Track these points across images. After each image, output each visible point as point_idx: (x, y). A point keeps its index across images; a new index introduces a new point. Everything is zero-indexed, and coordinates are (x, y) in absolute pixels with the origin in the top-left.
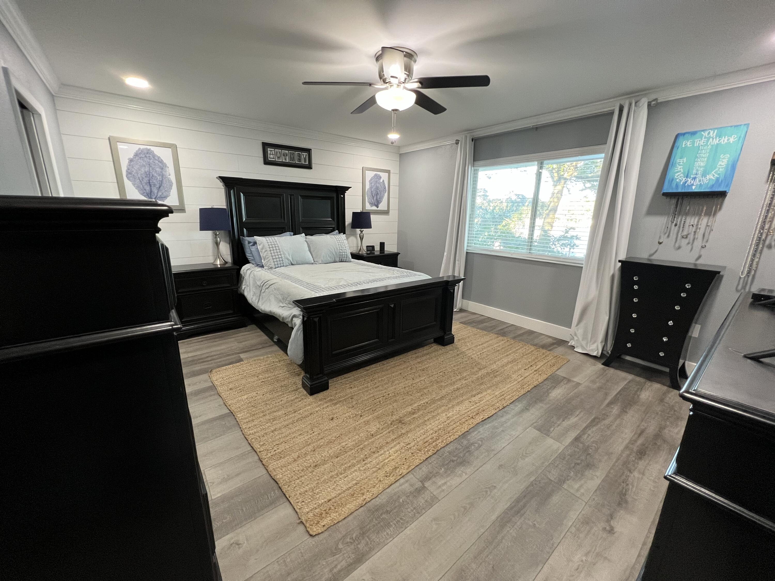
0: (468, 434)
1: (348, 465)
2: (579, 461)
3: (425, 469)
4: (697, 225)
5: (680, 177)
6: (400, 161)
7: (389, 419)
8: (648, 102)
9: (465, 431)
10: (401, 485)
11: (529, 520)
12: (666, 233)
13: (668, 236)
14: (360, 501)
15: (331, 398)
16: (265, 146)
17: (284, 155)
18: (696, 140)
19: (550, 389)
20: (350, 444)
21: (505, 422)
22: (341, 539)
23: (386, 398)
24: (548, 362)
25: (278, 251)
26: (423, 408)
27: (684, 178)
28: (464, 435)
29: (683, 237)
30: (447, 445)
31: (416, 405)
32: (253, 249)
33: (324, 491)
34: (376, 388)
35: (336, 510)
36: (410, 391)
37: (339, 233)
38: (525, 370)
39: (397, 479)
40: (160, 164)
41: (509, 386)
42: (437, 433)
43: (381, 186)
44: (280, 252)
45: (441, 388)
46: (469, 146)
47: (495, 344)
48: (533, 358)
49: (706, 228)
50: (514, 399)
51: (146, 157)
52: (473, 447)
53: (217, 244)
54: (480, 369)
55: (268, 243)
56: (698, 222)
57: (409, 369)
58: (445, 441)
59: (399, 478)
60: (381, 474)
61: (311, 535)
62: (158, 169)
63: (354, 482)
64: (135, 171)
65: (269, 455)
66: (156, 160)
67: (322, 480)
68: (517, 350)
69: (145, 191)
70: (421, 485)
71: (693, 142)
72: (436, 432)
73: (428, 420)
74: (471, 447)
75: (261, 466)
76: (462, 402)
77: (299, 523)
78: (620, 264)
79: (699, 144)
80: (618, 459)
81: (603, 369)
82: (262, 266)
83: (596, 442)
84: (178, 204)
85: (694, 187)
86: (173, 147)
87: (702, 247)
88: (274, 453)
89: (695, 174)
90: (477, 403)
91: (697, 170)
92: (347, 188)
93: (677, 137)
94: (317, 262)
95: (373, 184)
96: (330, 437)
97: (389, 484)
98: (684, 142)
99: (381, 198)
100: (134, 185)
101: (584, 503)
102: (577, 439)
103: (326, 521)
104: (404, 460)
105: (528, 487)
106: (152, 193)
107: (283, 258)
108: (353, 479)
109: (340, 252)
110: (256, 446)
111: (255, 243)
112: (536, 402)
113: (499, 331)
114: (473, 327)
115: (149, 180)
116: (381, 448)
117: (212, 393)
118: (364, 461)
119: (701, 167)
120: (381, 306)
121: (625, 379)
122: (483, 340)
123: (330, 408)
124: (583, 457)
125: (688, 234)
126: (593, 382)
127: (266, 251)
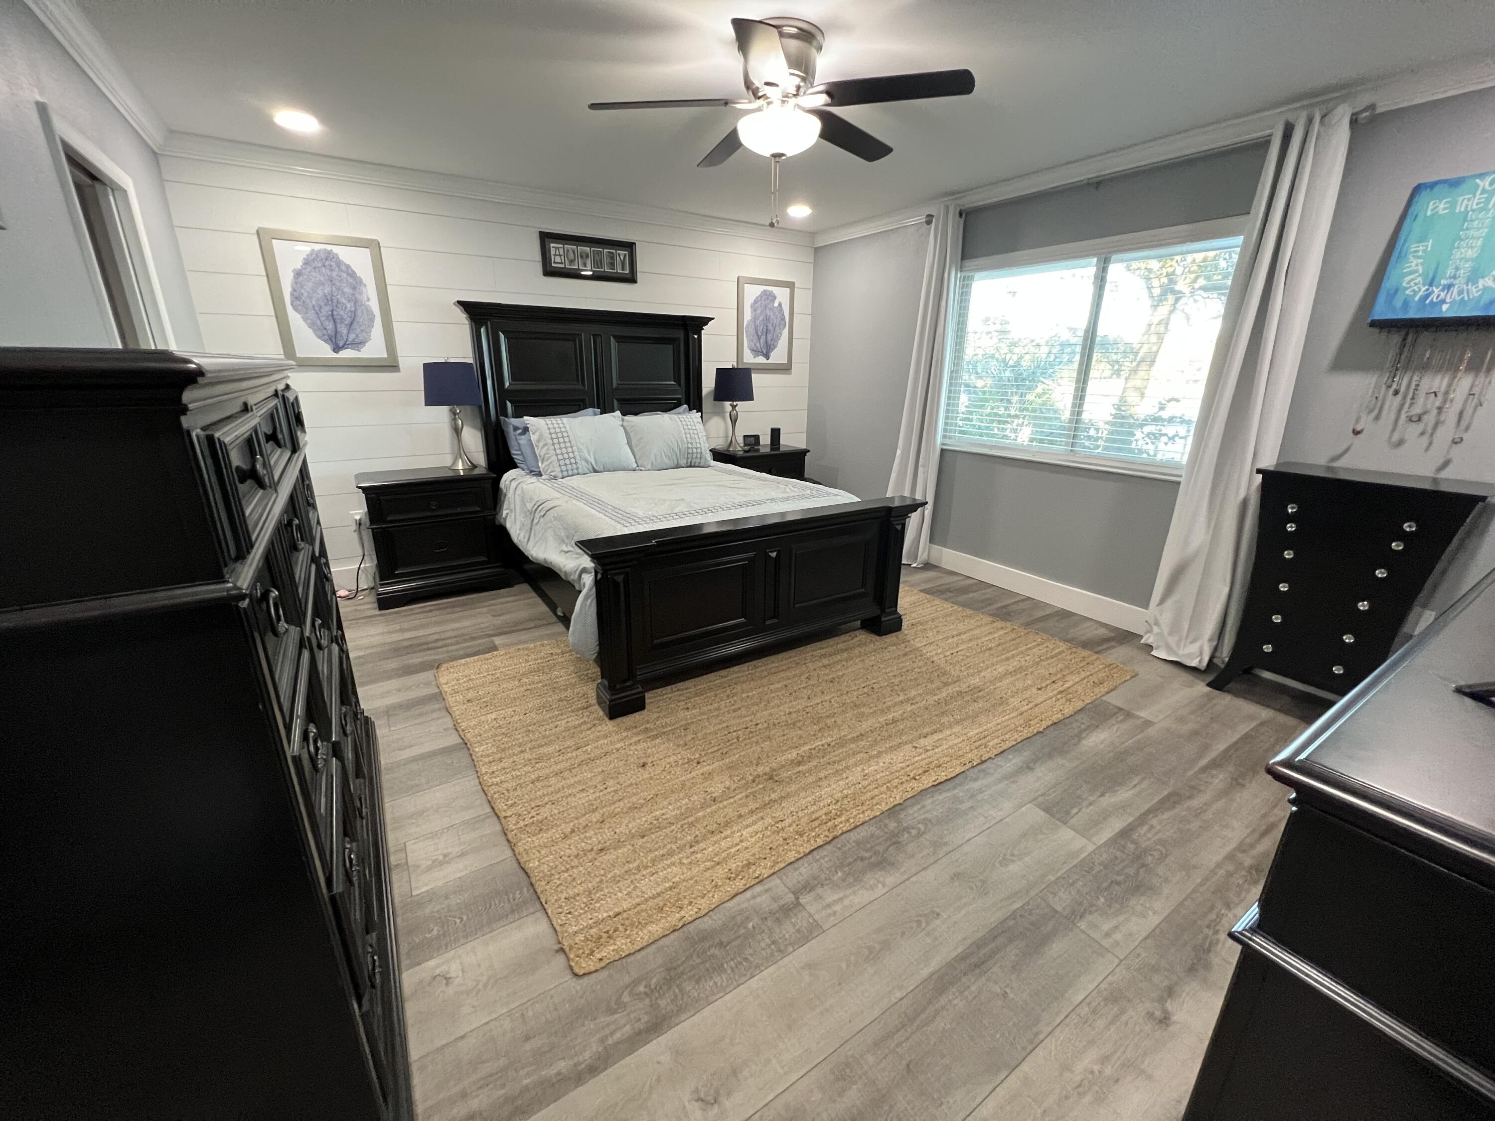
0: (902, 810)
1: (662, 852)
2: (1120, 878)
3: (805, 870)
4: (1447, 393)
5: (1416, 284)
6: (816, 264)
7: (750, 772)
8: (1353, 115)
9: (896, 803)
10: (754, 897)
11: (996, 982)
12: (1371, 411)
13: (1377, 418)
14: (674, 919)
15: (648, 726)
16: (546, 238)
17: (582, 257)
18: (1461, 198)
19: (1085, 730)
20: (671, 812)
21: (980, 791)
22: (629, 985)
23: (751, 732)
24: (1091, 675)
25: (568, 445)
26: (821, 754)
27: (1424, 285)
28: (894, 811)
29: (1411, 420)
30: (856, 827)
31: (806, 748)
32: (523, 440)
33: (610, 897)
34: (734, 711)
35: (628, 932)
36: (800, 721)
37: (690, 410)
38: (1039, 689)
39: (748, 886)
40: (351, 280)
41: (999, 721)
42: (839, 804)
43: (774, 314)
44: (572, 447)
45: (860, 717)
46: (953, 227)
47: (986, 636)
48: (1060, 666)
49: (1466, 401)
50: (1005, 747)
51: (324, 266)
52: (906, 835)
53: (457, 431)
54: (946, 684)
55: (549, 429)
56: (1450, 385)
57: (803, 678)
58: (852, 820)
59: (752, 883)
60: (721, 872)
61: (576, 975)
62: (347, 290)
63: (667, 885)
64: (305, 294)
65: (522, 824)
66: (342, 271)
67: (609, 876)
68: (1030, 649)
69: (325, 332)
70: (793, 899)
71: (1453, 205)
72: (838, 801)
73: (826, 777)
74: (903, 835)
75: (505, 843)
76: (899, 745)
77: (557, 951)
78: (1260, 476)
79: (1467, 206)
80: (1206, 879)
81: (1207, 695)
82: (539, 474)
83: (1162, 842)
84: (386, 356)
85: (1445, 307)
86: (374, 246)
87: (1455, 442)
88: (531, 821)
89: (1450, 278)
90: (928, 751)
91: (1457, 269)
92: (706, 321)
93: (1417, 190)
94: (642, 466)
95: (759, 312)
96: (634, 799)
97: (733, 893)
98: (1431, 204)
99: (776, 339)
100: (305, 319)
101: (1117, 961)
102: (1125, 833)
103: (607, 952)
104: (768, 851)
105: (1005, 920)
106: (338, 335)
107: (578, 458)
108: (666, 879)
109: (688, 448)
110: (500, 806)
111: (526, 430)
112: (1050, 756)
113: (998, 609)
114: (946, 600)
115: (332, 311)
116: (727, 824)
117: (437, 706)
118: (691, 847)
119: (1467, 261)
120: (751, 554)
121: (1251, 718)
122: (961, 627)
123: (643, 745)
124: (1131, 871)
125: (1425, 413)
126: (1181, 720)
127: (546, 445)
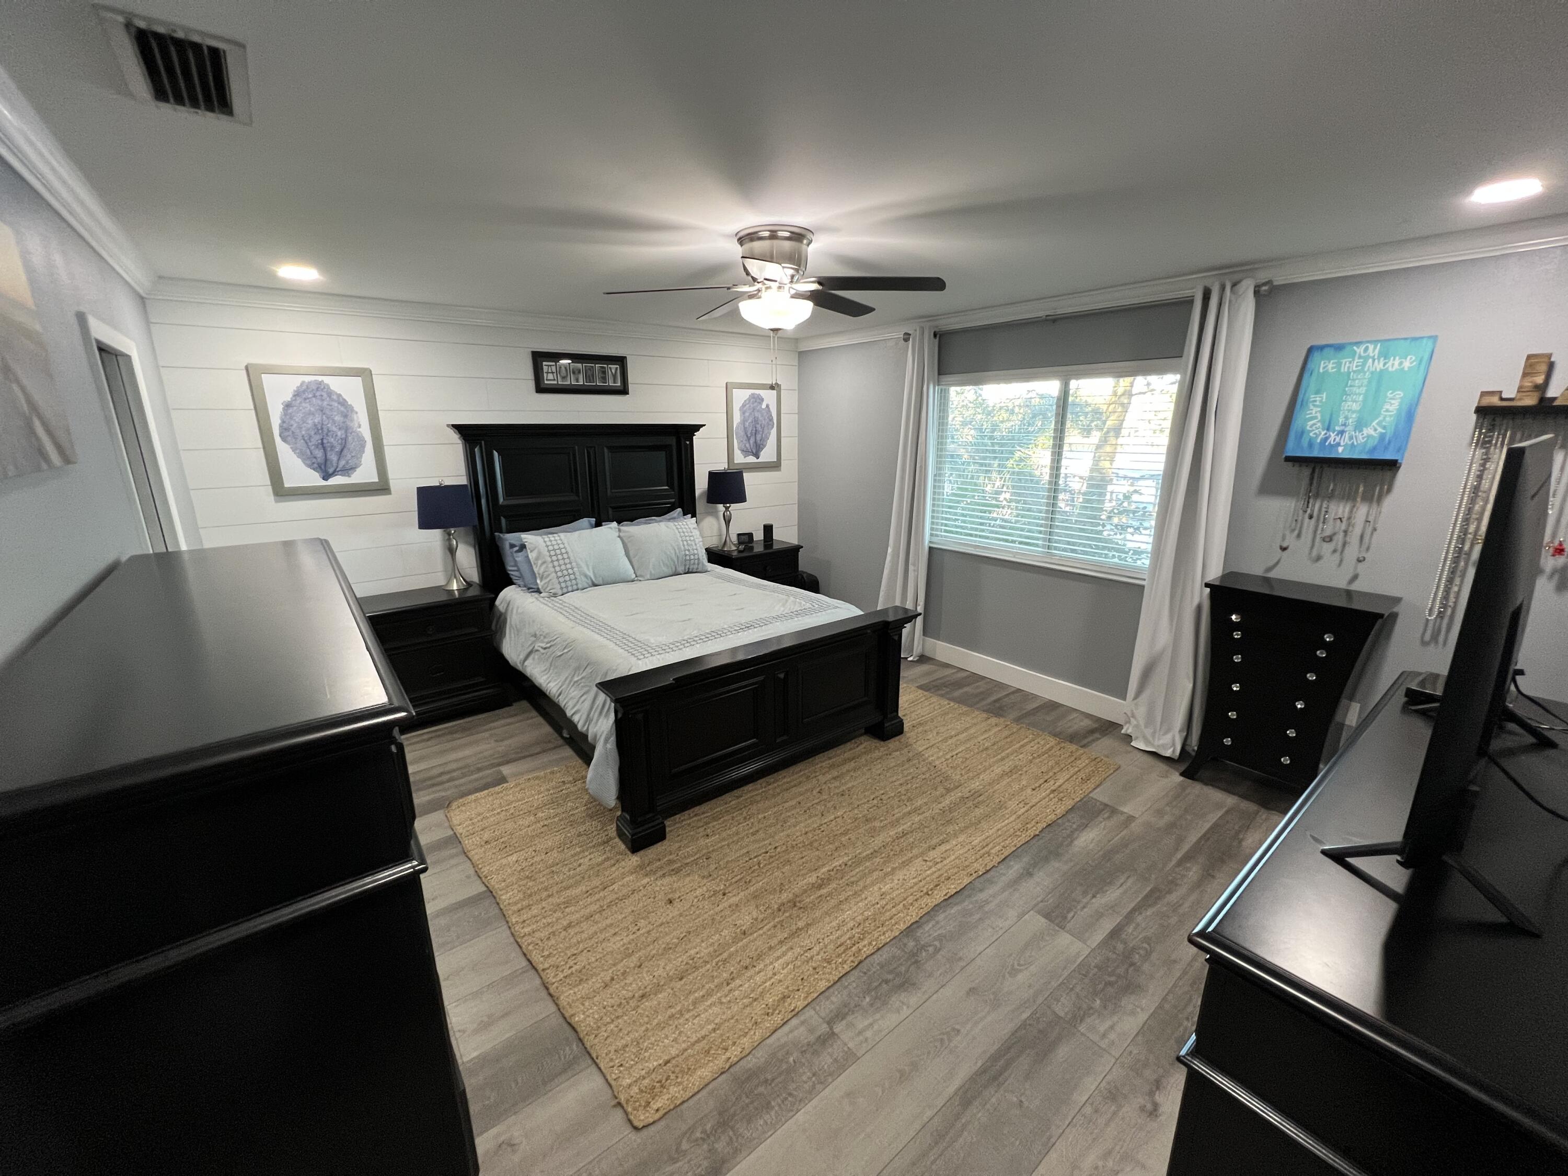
0: (918, 927)
1: (701, 993)
2: (1113, 979)
3: (836, 999)
4: (1349, 518)
5: (1317, 428)
6: (799, 366)
7: (775, 901)
8: (1255, 287)
9: (913, 921)
10: (791, 1031)
11: (1013, 1092)
12: (1293, 530)
13: (1299, 536)
14: (721, 1062)
15: (671, 857)
16: (538, 358)
17: (574, 373)
18: (1344, 361)
19: (1076, 830)
20: (704, 950)
21: (987, 902)
22: (686, 1133)
23: (771, 857)
24: (1079, 771)
25: (567, 561)
26: (839, 876)
27: (1323, 430)
28: (910, 930)
29: (1324, 540)
30: (879, 949)
31: (825, 870)
32: (520, 557)
33: (658, 1045)
34: (753, 834)
35: (679, 1080)
36: (816, 840)
37: (685, 514)
38: (1034, 790)
39: (785, 1020)
40: (342, 409)
41: (999, 826)
42: (862, 927)
43: (762, 416)
44: (570, 563)
45: (873, 832)
46: (929, 347)
47: (982, 734)
48: (1050, 764)
49: (1364, 528)
50: (1006, 854)
51: (315, 396)
52: (924, 954)
53: (452, 551)
54: (948, 790)
55: (547, 546)
56: (1351, 512)
57: (815, 792)
58: (874, 943)
59: (789, 1017)
60: (759, 1008)
61: (636, 1128)
62: (338, 418)
63: (710, 1027)
64: (295, 425)
65: (561, 976)
67: (654, 1024)
68: (1023, 746)
69: (314, 460)
70: (828, 1029)
71: (1339, 365)
72: (860, 924)
73: (846, 899)
74: (921, 953)
75: (548, 998)
76: (910, 860)
77: (614, 1106)
78: (1208, 590)
79: (1349, 368)
80: (1185, 972)
81: (1181, 784)
82: (538, 591)
83: (1147, 940)
84: (376, 480)
85: (1340, 449)
86: (365, 375)
87: (1359, 561)
88: (569, 972)
89: (1342, 425)
90: (937, 863)
91: (1346, 418)
92: (697, 428)
93: (1310, 350)
94: (641, 576)
95: (747, 414)
96: (668, 939)
97: (772, 1028)
98: (1322, 362)
99: (764, 440)
100: (294, 450)
101: (1113, 1060)
102: (1115, 933)
103: (661, 1102)
104: (800, 982)
105: (1016, 1031)
106: (328, 463)
107: (577, 574)
108: (708, 1022)
109: (686, 555)
110: (536, 957)
111: (523, 547)
112: (1046, 859)
113: (990, 704)
114: (942, 696)
115: (322, 439)
116: (759, 957)
117: (454, 851)
118: (728, 984)
119: (1354, 412)
120: (761, 678)
121: (1218, 806)
122: (959, 726)
123: (668, 879)
124: (1121, 971)
125: (1335, 534)
126: (1160, 813)
127: (544, 563)
